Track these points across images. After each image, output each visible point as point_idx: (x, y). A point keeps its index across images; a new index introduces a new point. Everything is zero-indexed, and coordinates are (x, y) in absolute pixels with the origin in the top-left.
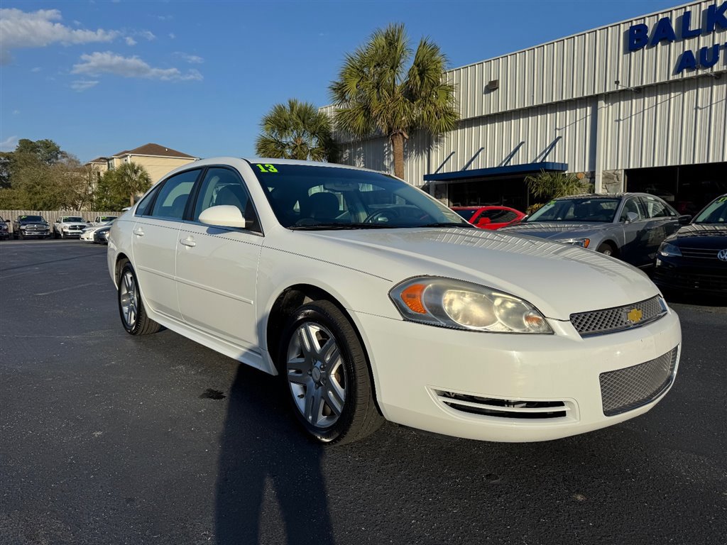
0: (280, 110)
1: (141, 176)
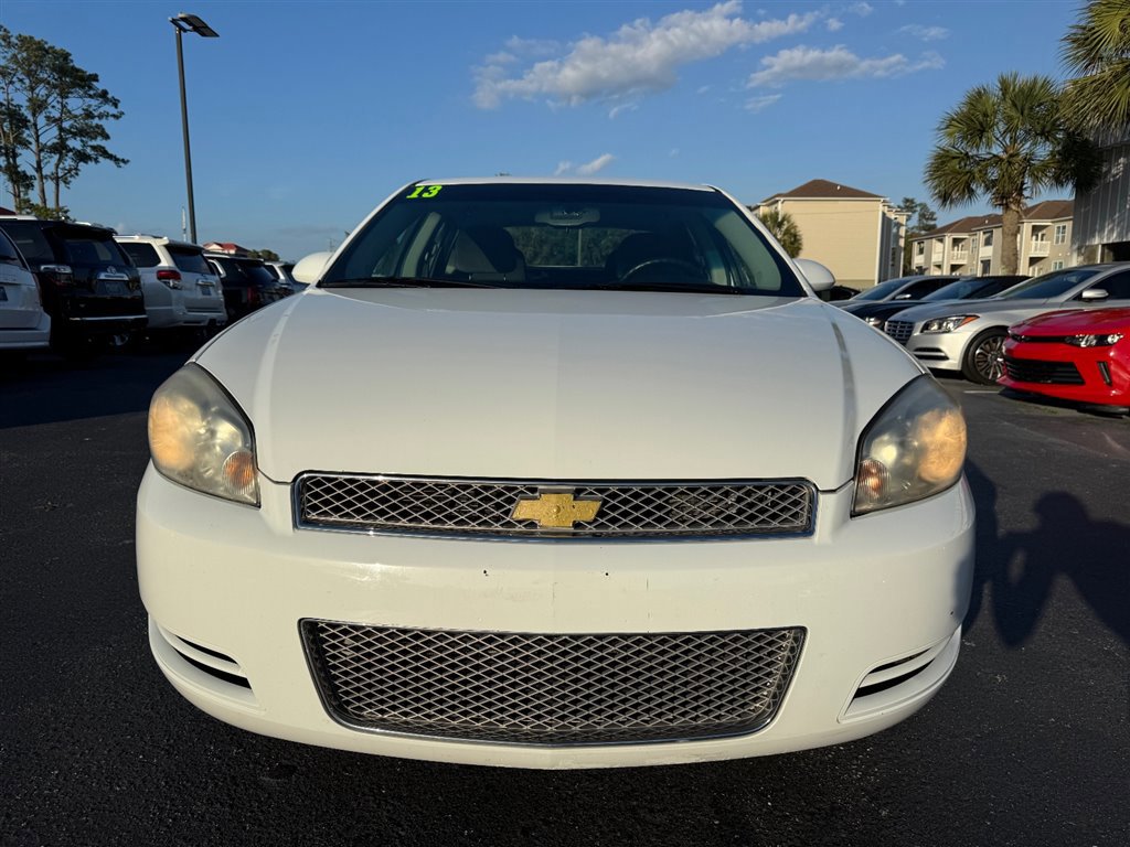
0: (979, 96)
1: (787, 232)
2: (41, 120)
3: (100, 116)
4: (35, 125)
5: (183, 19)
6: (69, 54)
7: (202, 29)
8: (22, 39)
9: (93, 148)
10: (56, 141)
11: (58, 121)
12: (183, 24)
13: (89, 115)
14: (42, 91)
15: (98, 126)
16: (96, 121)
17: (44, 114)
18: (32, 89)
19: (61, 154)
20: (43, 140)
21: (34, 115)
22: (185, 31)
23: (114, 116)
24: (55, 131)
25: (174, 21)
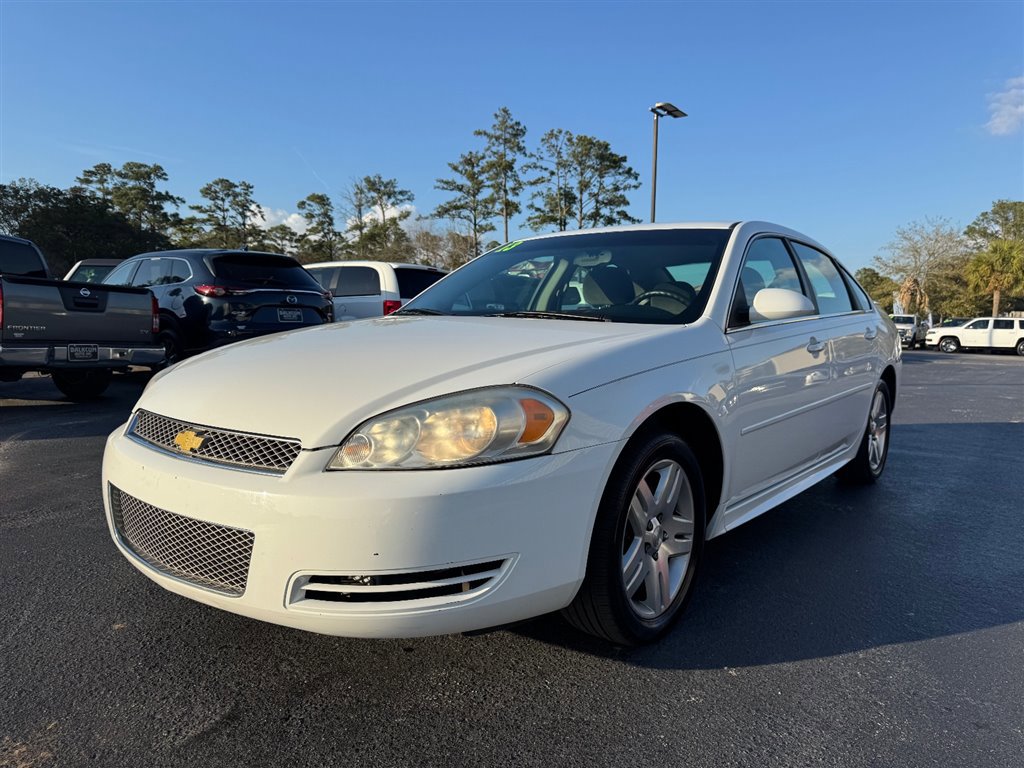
2: (586, 196)
3: (625, 188)
4: (581, 200)
5: (659, 107)
6: (608, 145)
7: (673, 112)
8: (580, 139)
9: (618, 213)
10: (593, 211)
11: (595, 195)
12: (659, 111)
13: (617, 189)
14: (588, 174)
15: (621, 196)
16: (621, 192)
17: (588, 192)
18: (582, 174)
19: (595, 220)
20: (584, 211)
21: (581, 193)
22: (662, 116)
23: (636, 187)
24: (593, 204)
25: (653, 110)
